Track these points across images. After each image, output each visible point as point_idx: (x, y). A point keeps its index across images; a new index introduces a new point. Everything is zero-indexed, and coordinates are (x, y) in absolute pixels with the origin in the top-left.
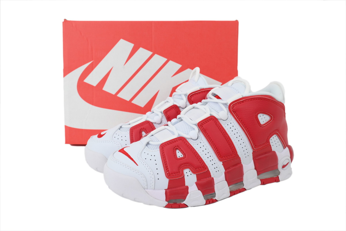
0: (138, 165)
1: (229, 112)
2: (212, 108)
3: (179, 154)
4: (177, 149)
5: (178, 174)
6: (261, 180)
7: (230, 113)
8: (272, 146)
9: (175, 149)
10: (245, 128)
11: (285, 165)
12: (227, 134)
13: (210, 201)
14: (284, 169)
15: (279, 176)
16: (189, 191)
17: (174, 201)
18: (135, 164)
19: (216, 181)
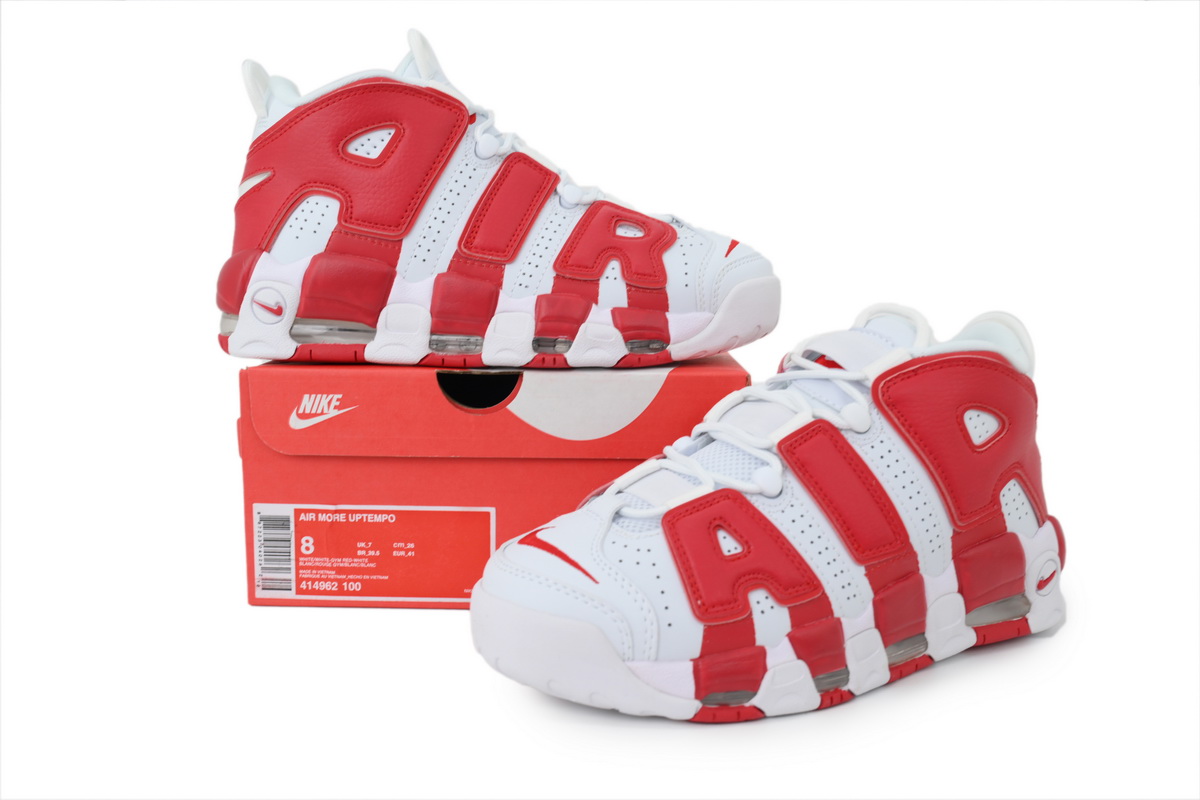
0: (597, 582)
1: (873, 405)
2: (814, 398)
3: (729, 545)
4: (719, 527)
5: (732, 605)
6: (977, 630)
7: (876, 410)
8: (1006, 517)
9: (712, 527)
10: (928, 456)
11: (1045, 578)
12: (873, 477)
13: (834, 697)
14: (1043, 592)
15: (1028, 616)
16: (770, 661)
17: (721, 697)
18: (587, 579)
19: (849, 629)
